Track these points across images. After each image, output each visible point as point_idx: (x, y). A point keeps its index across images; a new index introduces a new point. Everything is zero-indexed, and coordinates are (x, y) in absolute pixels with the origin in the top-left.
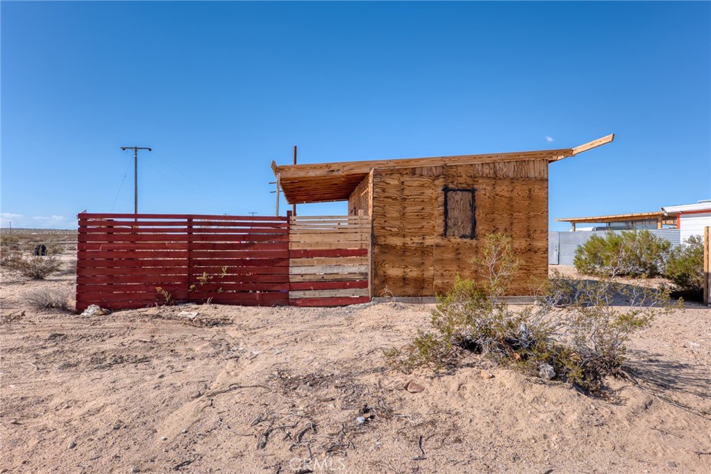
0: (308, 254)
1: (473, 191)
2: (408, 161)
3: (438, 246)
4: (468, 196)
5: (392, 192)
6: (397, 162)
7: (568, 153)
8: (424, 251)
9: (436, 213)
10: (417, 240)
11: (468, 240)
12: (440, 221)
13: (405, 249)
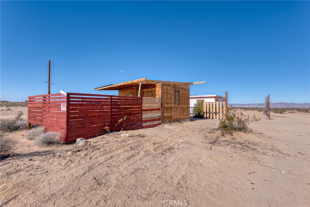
0: (147, 110)
1: (179, 92)
2: (168, 82)
3: (174, 107)
4: (178, 93)
5: (165, 91)
6: (167, 82)
7: (192, 84)
8: (171, 108)
9: (173, 97)
10: (170, 105)
11: (178, 105)
12: (174, 100)
13: (168, 108)
